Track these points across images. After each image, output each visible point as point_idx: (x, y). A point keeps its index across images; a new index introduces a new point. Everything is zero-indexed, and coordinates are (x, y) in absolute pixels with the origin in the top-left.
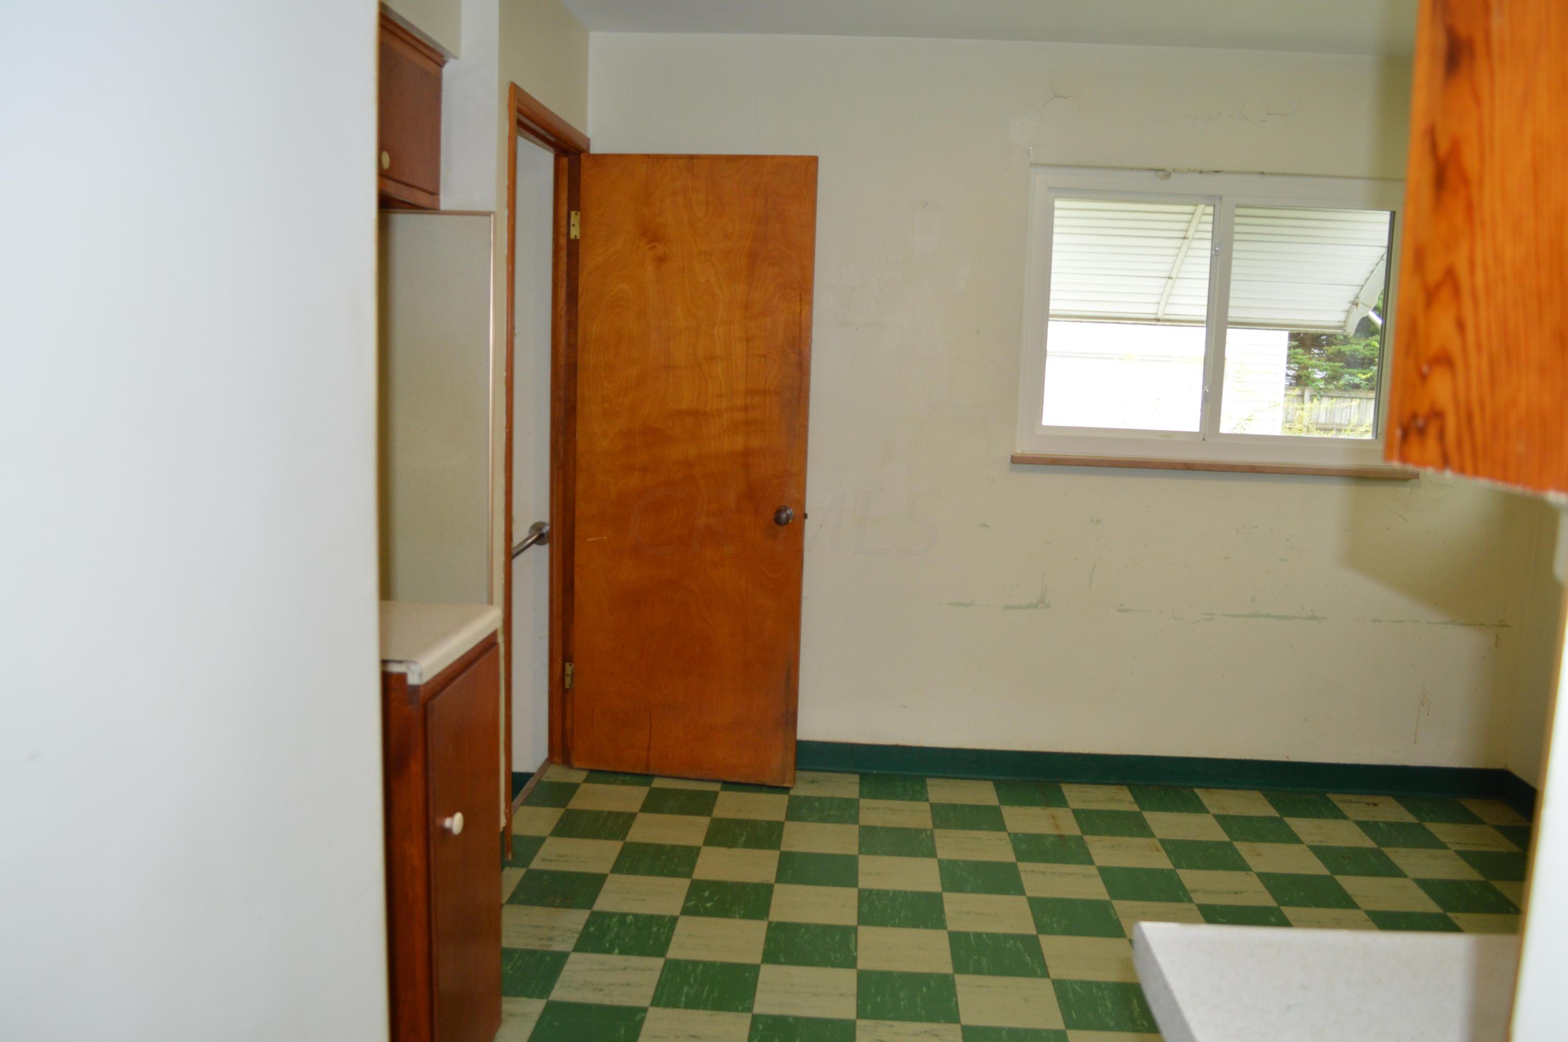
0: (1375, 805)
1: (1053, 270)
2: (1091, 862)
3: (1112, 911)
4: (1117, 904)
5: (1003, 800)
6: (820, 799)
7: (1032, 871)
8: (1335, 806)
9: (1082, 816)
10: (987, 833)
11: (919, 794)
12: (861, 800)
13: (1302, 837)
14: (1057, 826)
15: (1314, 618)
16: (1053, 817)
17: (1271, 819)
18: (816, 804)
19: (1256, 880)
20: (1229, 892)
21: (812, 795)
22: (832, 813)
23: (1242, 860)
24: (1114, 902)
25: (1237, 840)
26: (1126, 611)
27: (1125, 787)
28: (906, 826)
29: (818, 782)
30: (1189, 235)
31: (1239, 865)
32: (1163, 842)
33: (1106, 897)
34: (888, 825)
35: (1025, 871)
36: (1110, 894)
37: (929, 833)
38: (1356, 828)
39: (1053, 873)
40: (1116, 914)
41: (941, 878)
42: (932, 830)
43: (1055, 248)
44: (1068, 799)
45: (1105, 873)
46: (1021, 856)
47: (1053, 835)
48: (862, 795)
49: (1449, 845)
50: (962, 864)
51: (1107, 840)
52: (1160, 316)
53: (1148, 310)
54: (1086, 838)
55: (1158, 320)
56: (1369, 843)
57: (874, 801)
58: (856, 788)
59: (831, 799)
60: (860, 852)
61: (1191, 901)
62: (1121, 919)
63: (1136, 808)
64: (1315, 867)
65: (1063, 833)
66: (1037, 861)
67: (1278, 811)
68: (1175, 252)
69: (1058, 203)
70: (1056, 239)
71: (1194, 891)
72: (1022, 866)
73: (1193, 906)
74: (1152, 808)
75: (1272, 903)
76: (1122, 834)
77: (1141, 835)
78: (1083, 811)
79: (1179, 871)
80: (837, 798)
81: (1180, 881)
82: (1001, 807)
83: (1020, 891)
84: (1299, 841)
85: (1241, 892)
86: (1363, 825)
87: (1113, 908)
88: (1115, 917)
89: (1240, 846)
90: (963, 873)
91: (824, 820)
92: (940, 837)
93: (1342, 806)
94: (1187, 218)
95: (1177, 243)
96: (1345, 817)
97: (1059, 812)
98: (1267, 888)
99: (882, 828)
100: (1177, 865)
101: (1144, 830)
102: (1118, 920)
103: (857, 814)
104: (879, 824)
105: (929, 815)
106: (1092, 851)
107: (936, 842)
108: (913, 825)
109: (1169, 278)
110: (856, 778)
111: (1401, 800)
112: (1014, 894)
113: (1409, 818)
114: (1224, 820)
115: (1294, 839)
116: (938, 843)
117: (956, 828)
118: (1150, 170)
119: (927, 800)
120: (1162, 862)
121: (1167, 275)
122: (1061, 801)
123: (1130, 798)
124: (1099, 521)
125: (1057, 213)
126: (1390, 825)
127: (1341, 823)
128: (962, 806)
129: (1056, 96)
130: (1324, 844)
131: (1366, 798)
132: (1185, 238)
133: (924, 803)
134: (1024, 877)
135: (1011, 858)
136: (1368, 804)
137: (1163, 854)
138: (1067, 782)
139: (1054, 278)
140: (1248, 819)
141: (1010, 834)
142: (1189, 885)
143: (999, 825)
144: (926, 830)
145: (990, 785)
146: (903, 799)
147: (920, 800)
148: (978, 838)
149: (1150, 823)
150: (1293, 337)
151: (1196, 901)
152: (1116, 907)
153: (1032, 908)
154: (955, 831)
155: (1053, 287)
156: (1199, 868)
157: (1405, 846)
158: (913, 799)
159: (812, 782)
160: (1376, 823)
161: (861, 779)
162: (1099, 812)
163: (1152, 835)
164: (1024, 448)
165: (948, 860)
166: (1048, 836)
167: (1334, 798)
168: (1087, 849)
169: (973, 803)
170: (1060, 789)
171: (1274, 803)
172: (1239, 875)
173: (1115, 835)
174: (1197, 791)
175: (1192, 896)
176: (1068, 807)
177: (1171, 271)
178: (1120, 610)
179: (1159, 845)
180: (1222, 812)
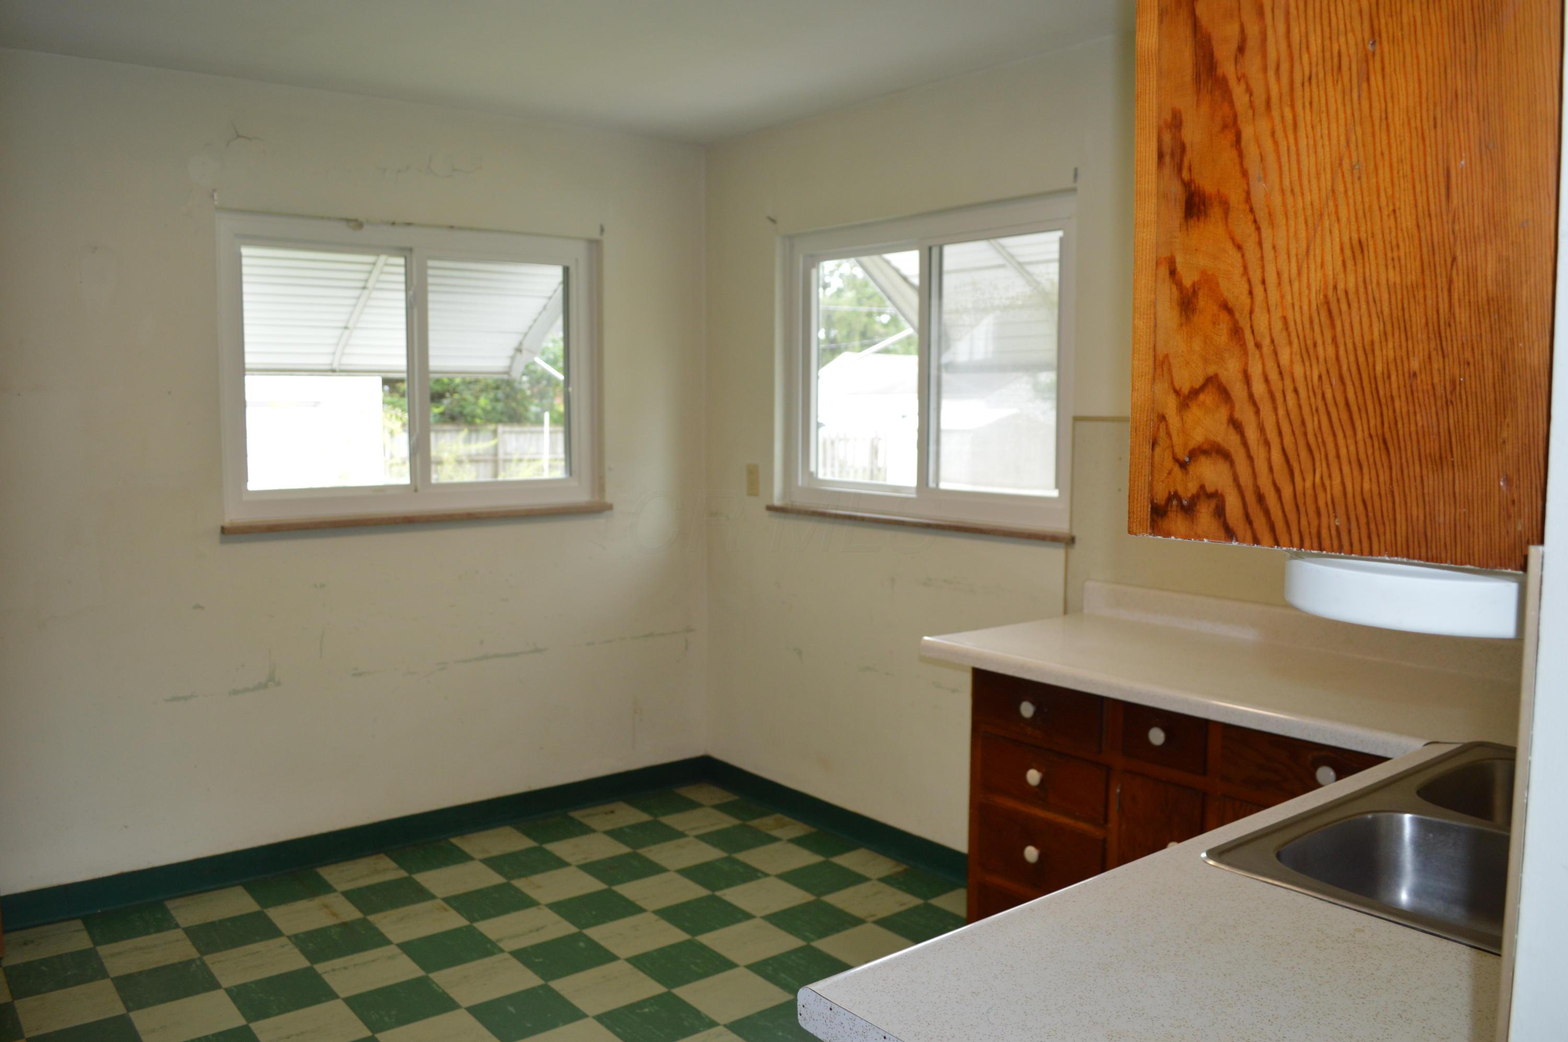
0: (612, 812)
1: (246, 321)
2: (388, 942)
3: (434, 985)
4: (436, 977)
5: (266, 901)
6: (44, 962)
7: (334, 970)
8: (581, 824)
9: (354, 896)
10: (263, 943)
11: (165, 923)
12: (98, 948)
13: (568, 859)
14: (335, 915)
15: (537, 650)
16: (326, 906)
17: (534, 849)
18: (44, 968)
19: (548, 911)
20: (531, 931)
21: (32, 959)
22: (69, 973)
23: (528, 897)
24: (431, 975)
25: (513, 878)
26: (360, 674)
27: (382, 855)
28: (168, 963)
29: (32, 942)
30: (370, 285)
31: (526, 902)
32: (447, 900)
33: (420, 973)
34: (147, 967)
35: (325, 972)
36: (423, 968)
37: (198, 963)
38: (607, 839)
39: (355, 965)
40: (439, 987)
41: (239, 1009)
42: (200, 959)
43: (246, 298)
44: (331, 882)
45: (407, 948)
46: (314, 957)
47: (335, 926)
48: (96, 943)
49: (687, 833)
50: (253, 986)
51: (394, 914)
52: (335, 366)
53: (323, 361)
54: (371, 918)
55: (333, 371)
56: (624, 849)
57: (114, 945)
58: (85, 935)
59: (60, 957)
60: (129, 1009)
61: (502, 951)
62: (447, 991)
63: (403, 874)
64: (592, 885)
65: (344, 920)
66: (333, 958)
67: (535, 839)
68: (352, 302)
69: (245, 251)
70: (246, 288)
71: (499, 940)
72: (320, 968)
73: (507, 956)
74: (419, 870)
75: (573, 929)
76: (404, 904)
77: (424, 900)
78: (353, 891)
79: (476, 925)
80: (66, 954)
81: (481, 934)
82: (265, 911)
83: (331, 995)
84: (567, 864)
85: (542, 928)
86: (612, 833)
87: (434, 983)
88: (441, 991)
89: (519, 883)
90: (260, 995)
91: (64, 984)
92: (214, 963)
93: (586, 821)
94: (368, 268)
95: (356, 293)
96: (593, 831)
97: (329, 899)
98: (562, 916)
99: (140, 973)
100: (472, 920)
101: (423, 895)
102: (444, 992)
103: (102, 964)
104: (134, 969)
105: (189, 943)
106: (384, 930)
107: (213, 971)
108: (175, 959)
109: (346, 328)
110: (78, 924)
111: (631, 802)
112: (327, 1000)
113: (644, 817)
114: (493, 863)
115: (561, 863)
116: (216, 970)
117: (226, 948)
118: (342, 219)
119: (177, 926)
120: (455, 921)
121: (343, 325)
122: (325, 888)
123: (393, 865)
124: (323, 586)
125: (245, 261)
126: (634, 827)
127: (592, 836)
128: (220, 921)
129: (238, 136)
130: (588, 860)
131: (602, 809)
132: (364, 288)
133: (176, 931)
134: (327, 978)
135: (303, 963)
136: (606, 813)
137: (453, 913)
138: (321, 866)
139: (248, 330)
140: (514, 856)
141: (289, 937)
142: (492, 936)
143: (273, 932)
144: (192, 961)
145: (240, 890)
146: (148, 933)
147: (168, 929)
148: (257, 952)
149: (427, 885)
150: (386, 382)
151: (507, 949)
152: (436, 980)
153: (353, 1009)
154: (229, 951)
155: (247, 339)
156: (494, 916)
157: (655, 843)
158: (159, 929)
159: (25, 944)
160: (621, 829)
161: (85, 924)
162: (368, 888)
163: (433, 897)
164: (234, 516)
165: (236, 987)
166: (330, 927)
167: (576, 815)
168: (377, 929)
169: (231, 915)
170: (317, 874)
171: (528, 834)
172: (530, 912)
173: (397, 907)
174: (454, 841)
175: (501, 945)
176: (335, 891)
177: (348, 321)
178: (354, 675)
179: (445, 905)
180: (486, 856)
